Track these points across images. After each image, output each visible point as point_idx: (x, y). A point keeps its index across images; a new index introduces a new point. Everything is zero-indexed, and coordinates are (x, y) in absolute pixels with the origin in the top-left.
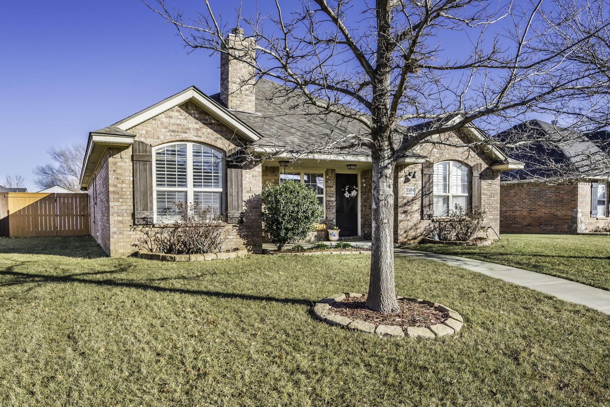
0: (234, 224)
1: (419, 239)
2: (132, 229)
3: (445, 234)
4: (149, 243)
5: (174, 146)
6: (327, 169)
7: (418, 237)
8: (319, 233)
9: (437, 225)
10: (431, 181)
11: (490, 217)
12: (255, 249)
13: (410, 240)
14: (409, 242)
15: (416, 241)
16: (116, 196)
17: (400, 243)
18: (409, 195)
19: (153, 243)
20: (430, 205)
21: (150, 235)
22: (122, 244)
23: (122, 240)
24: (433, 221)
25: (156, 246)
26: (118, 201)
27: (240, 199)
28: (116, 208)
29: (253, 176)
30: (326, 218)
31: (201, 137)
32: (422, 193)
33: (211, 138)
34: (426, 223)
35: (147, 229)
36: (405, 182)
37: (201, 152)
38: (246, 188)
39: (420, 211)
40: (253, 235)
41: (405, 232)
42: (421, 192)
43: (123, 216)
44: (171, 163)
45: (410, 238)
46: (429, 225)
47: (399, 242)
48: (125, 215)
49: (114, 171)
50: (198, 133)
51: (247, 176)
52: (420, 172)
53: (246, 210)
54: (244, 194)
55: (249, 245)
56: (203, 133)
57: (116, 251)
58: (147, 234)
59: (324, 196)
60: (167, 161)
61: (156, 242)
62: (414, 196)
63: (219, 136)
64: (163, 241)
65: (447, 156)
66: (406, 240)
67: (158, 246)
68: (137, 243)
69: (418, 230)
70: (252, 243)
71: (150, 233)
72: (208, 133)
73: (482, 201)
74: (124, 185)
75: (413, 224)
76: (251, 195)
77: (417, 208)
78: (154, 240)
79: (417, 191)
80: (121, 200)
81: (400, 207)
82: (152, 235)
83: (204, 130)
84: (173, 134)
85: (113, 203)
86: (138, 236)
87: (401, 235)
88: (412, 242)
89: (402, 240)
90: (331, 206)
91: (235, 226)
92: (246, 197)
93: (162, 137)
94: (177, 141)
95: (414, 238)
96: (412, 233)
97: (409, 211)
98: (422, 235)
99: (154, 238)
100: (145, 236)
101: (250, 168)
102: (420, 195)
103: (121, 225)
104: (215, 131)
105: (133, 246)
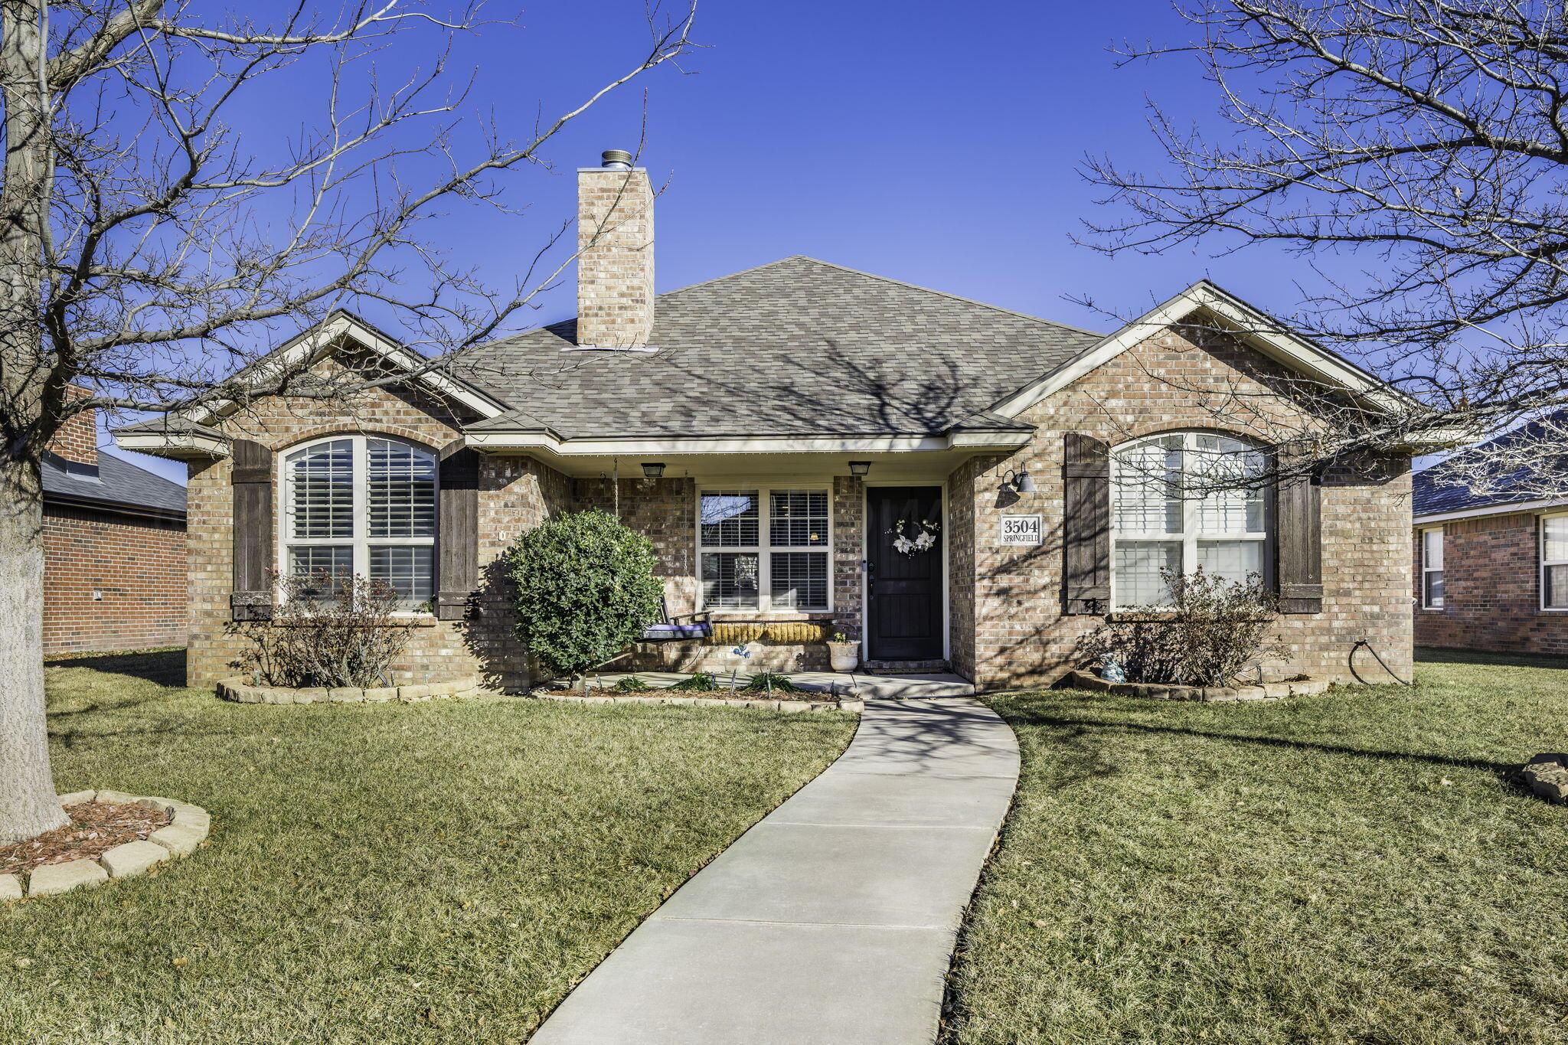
0: (457, 622)
1: (1057, 673)
2: (230, 631)
3: (1161, 662)
4: (264, 660)
5: (326, 445)
6: (836, 478)
7: (1051, 667)
8: (810, 649)
9: (1127, 631)
10: (1098, 497)
11: (1367, 608)
12: (510, 684)
13: (1019, 676)
14: (1015, 682)
15: (1044, 679)
16: (200, 560)
17: (984, 682)
18: (1016, 543)
19: (272, 661)
20: (1095, 570)
21: (265, 643)
22: (209, 661)
23: (209, 653)
24: (1109, 620)
25: (277, 669)
26: (205, 571)
27: (470, 560)
28: (198, 583)
29: (506, 505)
30: (836, 608)
31: (381, 421)
32: (1066, 534)
33: (405, 421)
34: (1082, 627)
35: (260, 629)
36: (999, 504)
37: (385, 456)
38: (488, 535)
39: (1058, 588)
40: (505, 650)
41: (1002, 651)
42: (1060, 533)
43: (212, 600)
44: (320, 483)
45: (1022, 670)
46: (1098, 631)
47: (977, 679)
48: (217, 598)
49: (198, 506)
50: (374, 413)
51: (492, 505)
52: (1059, 473)
53: (487, 588)
54: (481, 550)
55: (493, 673)
56: (386, 413)
57: (199, 676)
58: (260, 640)
59: (829, 549)
60: (311, 480)
61: (279, 659)
62: (1035, 543)
63: (424, 415)
64: (293, 658)
65: (1166, 418)
66: (1005, 675)
67: (282, 667)
68: (239, 659)
69: (1054, 648)
70: (502, 667)
71: (266, 639)
72: (398, 412)
73: (1325, 555)
74: (217, 536)
75: (1029, 628)
76: (500, 551)
77: (1046, 580)
78: (276, 655)
79: (1045, 529)
80: (209, 568)
81: (983, 577)
82: (271, 643)
83: (387, 405)
84: (318, 419)
85: (193, 574)
86: (242, 645)
87: (986, 660)
88: (1028, 682)
89: (989, 676)
90: (848, 576)
91: (459, 625)
92: (486, 556)
93: (295, 429)
94: (330, 434)
95: (1037, 670)
96: (1031, 656)
97: (1015, 591)
98: (1066, 662)
99: (274, 650)
100: (257, 646)
101: (499, 487)
102: (1060, 542)
103: (208, 621)
104: (413, 404)
105: (231, 666)
